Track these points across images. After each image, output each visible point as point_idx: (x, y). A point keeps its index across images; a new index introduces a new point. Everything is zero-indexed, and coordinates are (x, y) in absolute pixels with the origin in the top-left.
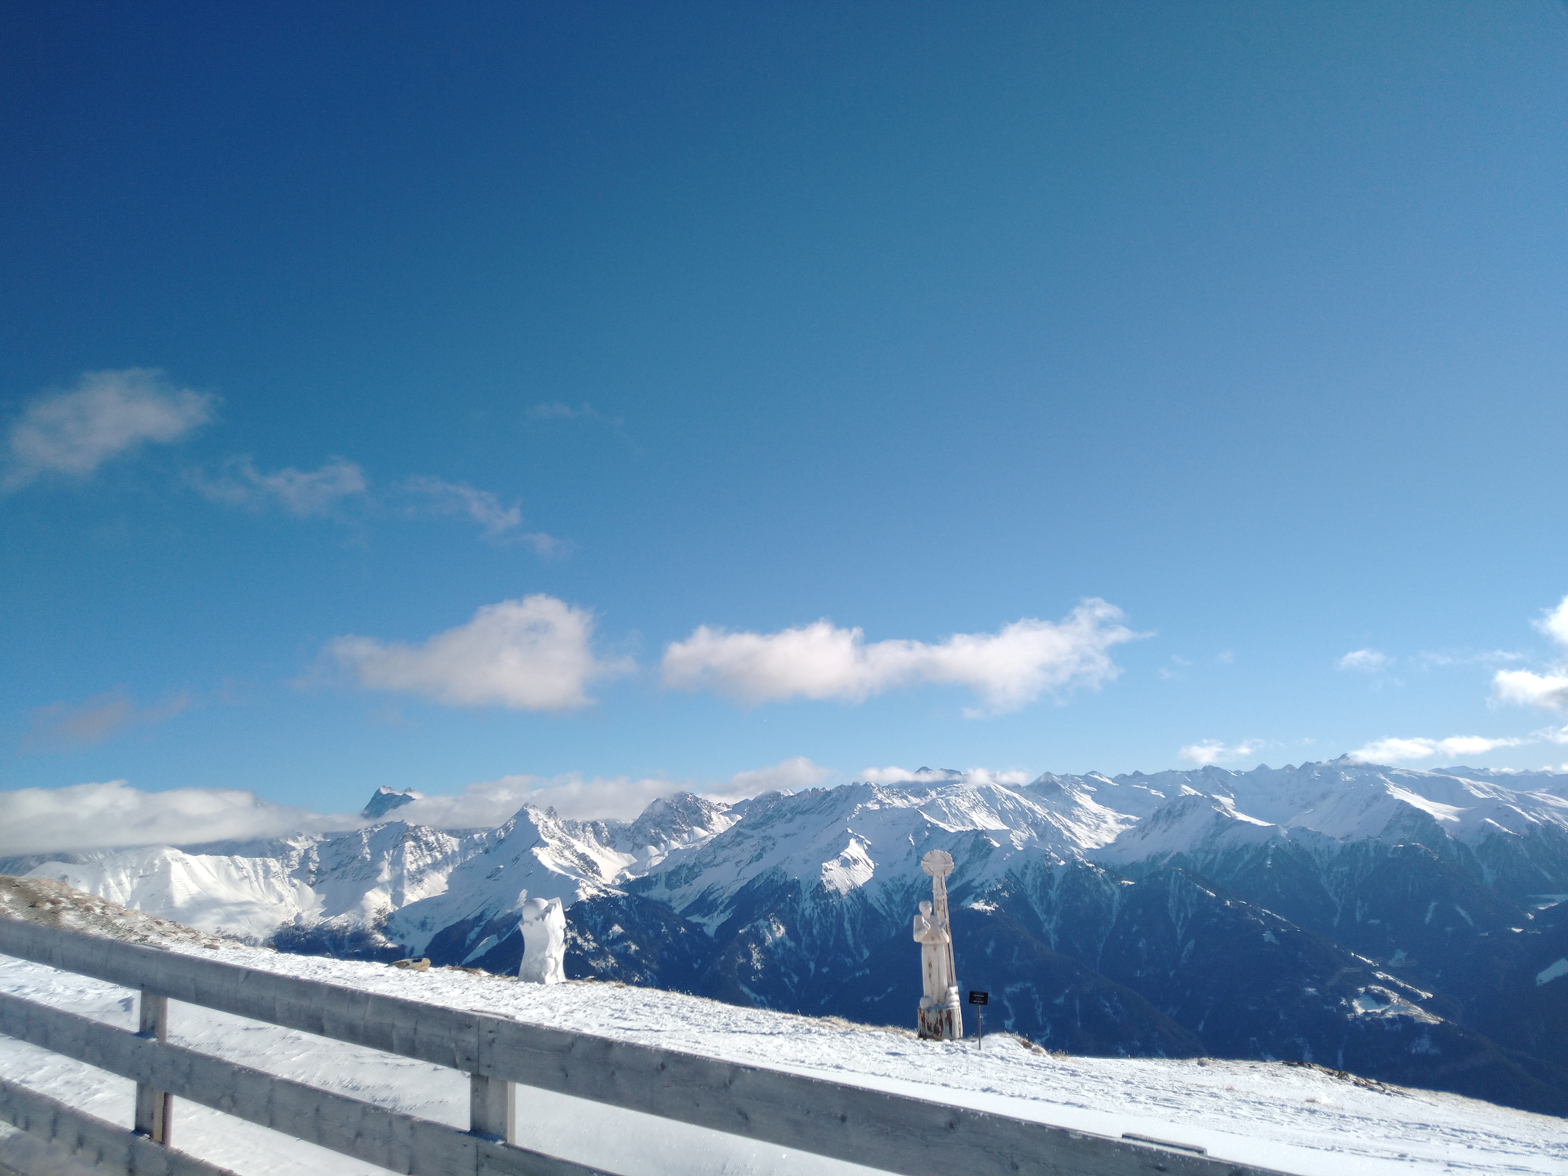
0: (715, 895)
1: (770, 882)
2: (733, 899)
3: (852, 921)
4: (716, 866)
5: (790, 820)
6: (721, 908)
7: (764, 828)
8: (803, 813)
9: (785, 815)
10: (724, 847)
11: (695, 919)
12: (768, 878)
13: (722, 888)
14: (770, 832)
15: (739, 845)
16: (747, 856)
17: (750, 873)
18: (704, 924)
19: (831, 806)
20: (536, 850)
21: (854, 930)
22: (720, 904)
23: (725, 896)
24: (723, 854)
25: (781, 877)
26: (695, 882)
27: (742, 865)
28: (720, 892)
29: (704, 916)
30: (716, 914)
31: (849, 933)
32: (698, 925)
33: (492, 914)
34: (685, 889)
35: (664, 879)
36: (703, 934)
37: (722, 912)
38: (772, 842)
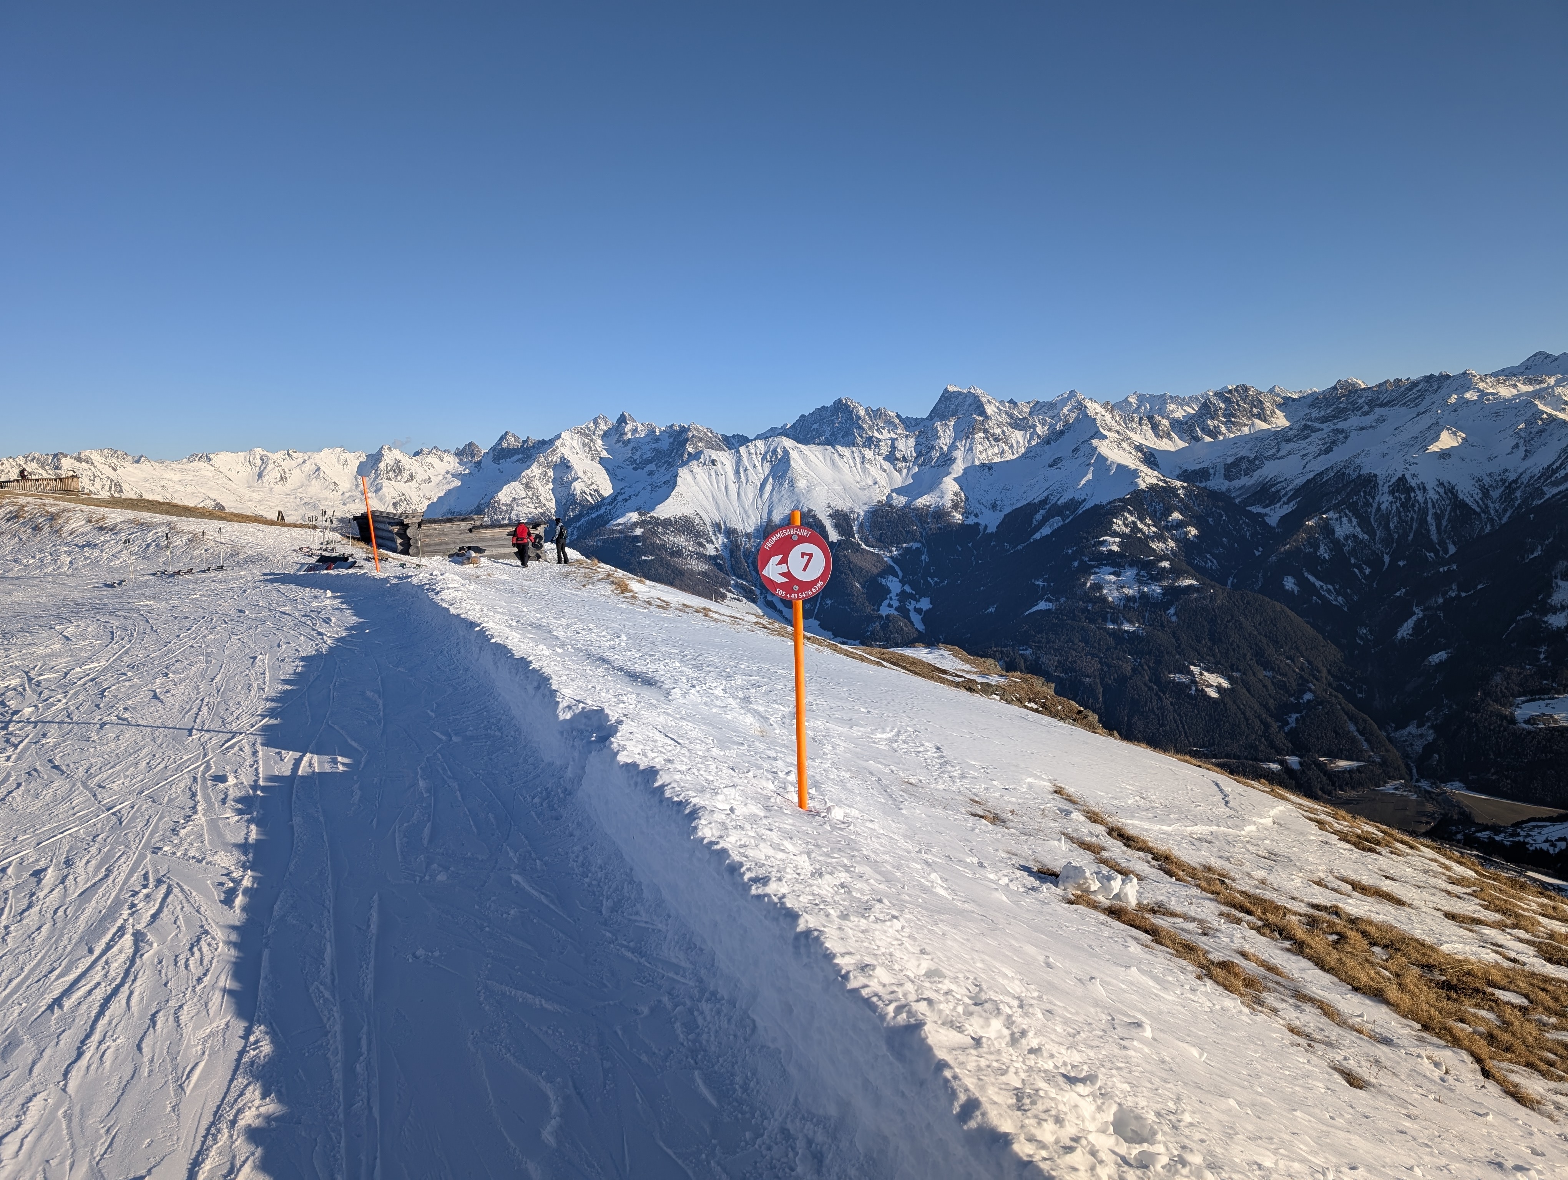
0: (1279, 487)
1: (1341, 475)
2: (1298, 492)
3: (1438, 518)
4: (1278, 459)
5: (1367, 413)
6: (1285, 499)
7: (1336, 421)
8: (1382, 405)
9: (1362, 407)
10: (1290, 440)
11: (1256, 509)
12: (1339, 471)
13: (1286, 480)
14: (1341, 425)
15: (1307, 438)
16: (1313, 449)
17: (1319, 465)
18: (1266, 515)
19: (1417, 398)
20: (1095, 442)
21: (1438, 526)
22: (1284, 496)
23: (1290, 487)
24: (1286, 447)
25: (1354, 470)
26: (1256, 474)
27: (1310, 457)
28: (1284, 484)
29: (1264, 507)
30: (1278, 505)
31: (1433, 528)
32: (1259, 514)
33: (1055, 499)
34: (1245, 481)
35: (1223, 471)
36: (1265, 525)
37: (1284, 503)
38: (1344, 435)
